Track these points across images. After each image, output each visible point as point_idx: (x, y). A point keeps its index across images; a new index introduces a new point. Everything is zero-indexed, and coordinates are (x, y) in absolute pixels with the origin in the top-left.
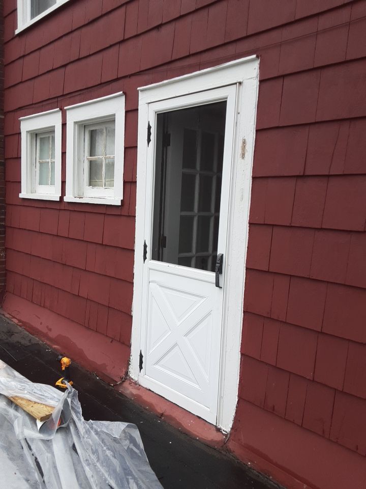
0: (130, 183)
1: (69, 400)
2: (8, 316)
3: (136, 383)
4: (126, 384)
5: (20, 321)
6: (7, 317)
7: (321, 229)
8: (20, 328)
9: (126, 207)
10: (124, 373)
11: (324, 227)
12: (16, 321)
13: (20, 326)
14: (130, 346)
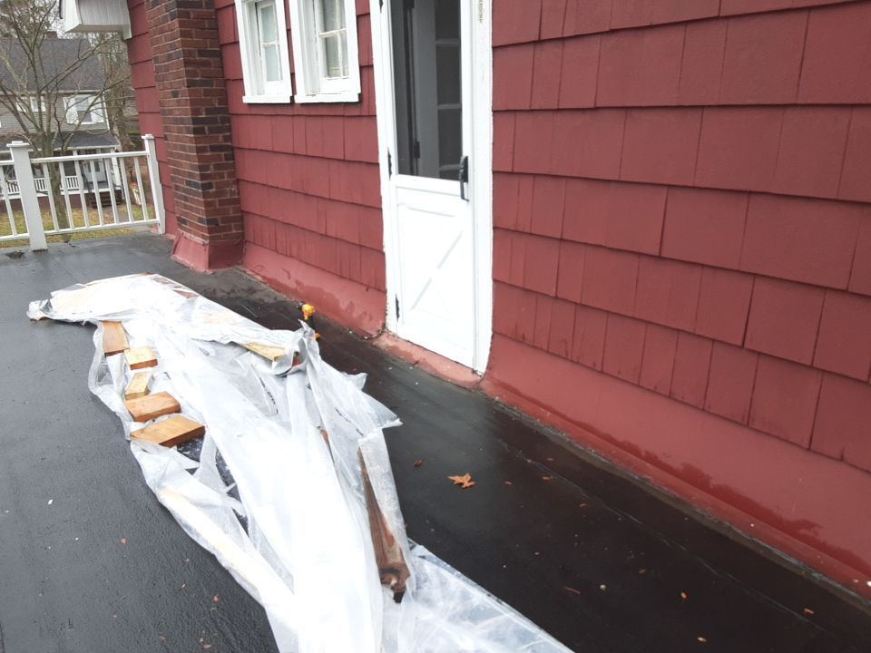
0: (366, 68)
1: (306, 340)
2: (250, 273)
3: (394, 336)
4: (383, 337)
5: (264, 277)
6: (249, 275)
7: (559, 110)
8: (264, 286)
9: (365, 103)
10: (381, 325)
11: (561, 107)
12: (259, 278)
13: (265, 283)
14: (385, 292)
